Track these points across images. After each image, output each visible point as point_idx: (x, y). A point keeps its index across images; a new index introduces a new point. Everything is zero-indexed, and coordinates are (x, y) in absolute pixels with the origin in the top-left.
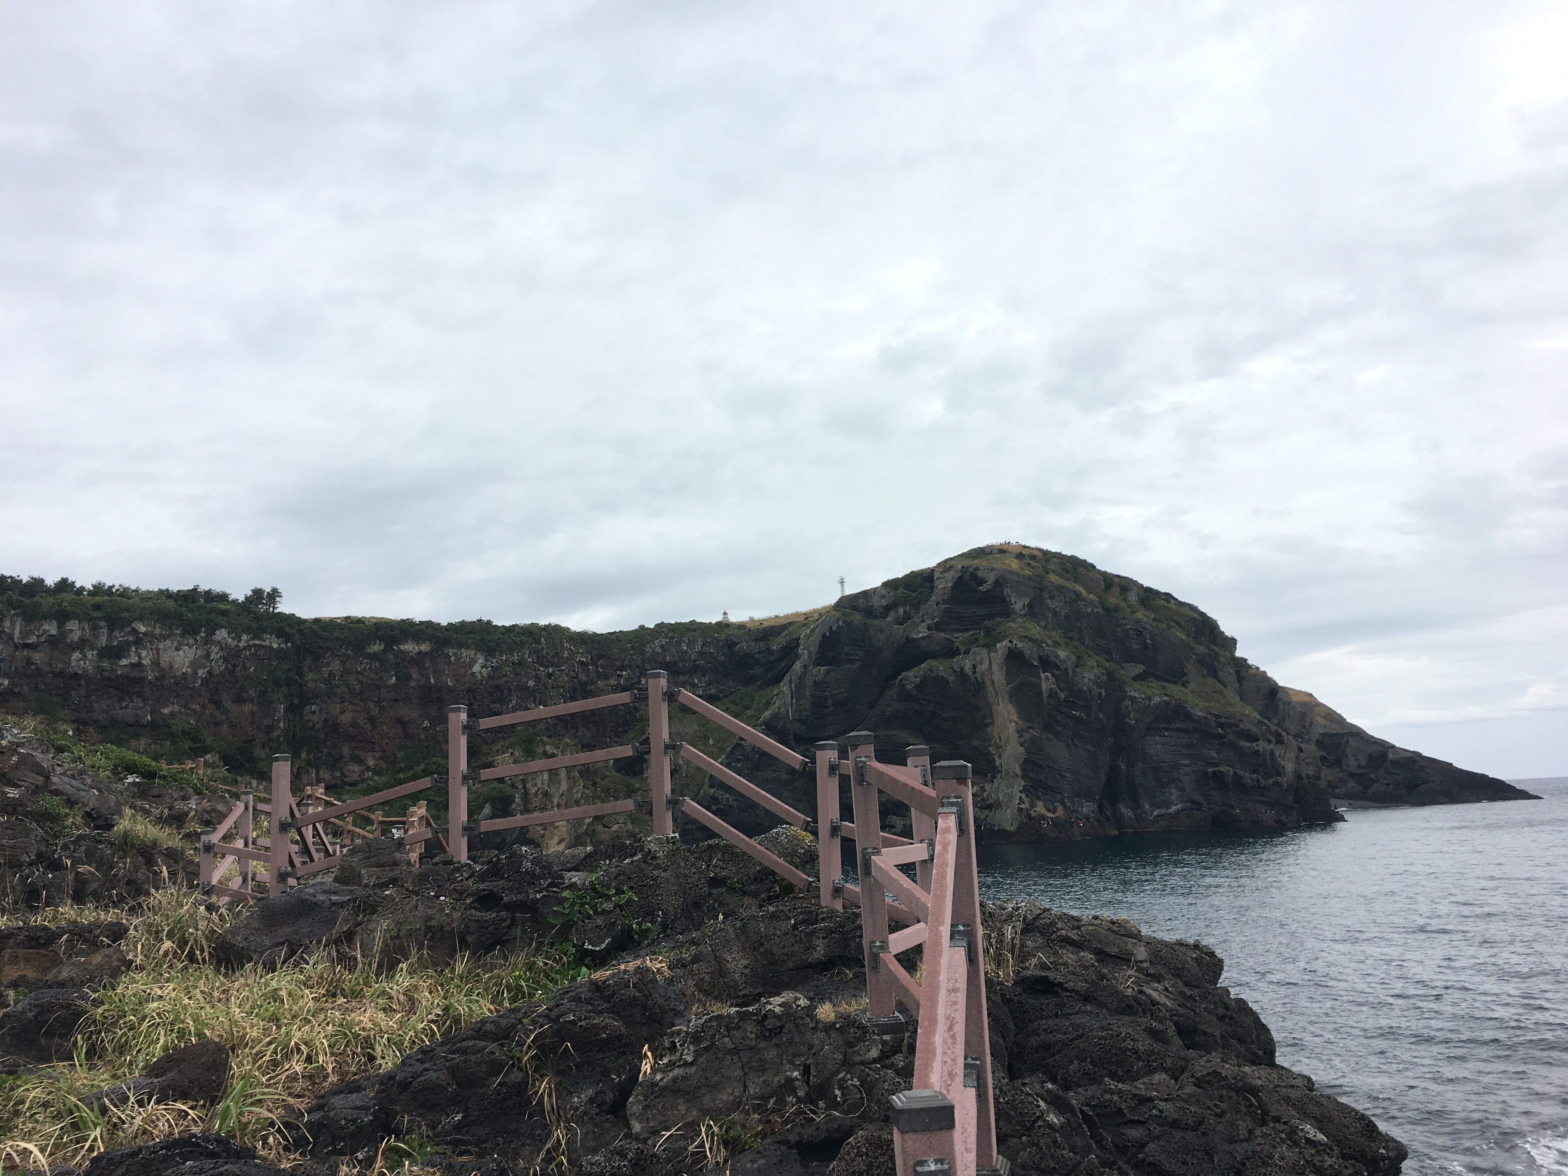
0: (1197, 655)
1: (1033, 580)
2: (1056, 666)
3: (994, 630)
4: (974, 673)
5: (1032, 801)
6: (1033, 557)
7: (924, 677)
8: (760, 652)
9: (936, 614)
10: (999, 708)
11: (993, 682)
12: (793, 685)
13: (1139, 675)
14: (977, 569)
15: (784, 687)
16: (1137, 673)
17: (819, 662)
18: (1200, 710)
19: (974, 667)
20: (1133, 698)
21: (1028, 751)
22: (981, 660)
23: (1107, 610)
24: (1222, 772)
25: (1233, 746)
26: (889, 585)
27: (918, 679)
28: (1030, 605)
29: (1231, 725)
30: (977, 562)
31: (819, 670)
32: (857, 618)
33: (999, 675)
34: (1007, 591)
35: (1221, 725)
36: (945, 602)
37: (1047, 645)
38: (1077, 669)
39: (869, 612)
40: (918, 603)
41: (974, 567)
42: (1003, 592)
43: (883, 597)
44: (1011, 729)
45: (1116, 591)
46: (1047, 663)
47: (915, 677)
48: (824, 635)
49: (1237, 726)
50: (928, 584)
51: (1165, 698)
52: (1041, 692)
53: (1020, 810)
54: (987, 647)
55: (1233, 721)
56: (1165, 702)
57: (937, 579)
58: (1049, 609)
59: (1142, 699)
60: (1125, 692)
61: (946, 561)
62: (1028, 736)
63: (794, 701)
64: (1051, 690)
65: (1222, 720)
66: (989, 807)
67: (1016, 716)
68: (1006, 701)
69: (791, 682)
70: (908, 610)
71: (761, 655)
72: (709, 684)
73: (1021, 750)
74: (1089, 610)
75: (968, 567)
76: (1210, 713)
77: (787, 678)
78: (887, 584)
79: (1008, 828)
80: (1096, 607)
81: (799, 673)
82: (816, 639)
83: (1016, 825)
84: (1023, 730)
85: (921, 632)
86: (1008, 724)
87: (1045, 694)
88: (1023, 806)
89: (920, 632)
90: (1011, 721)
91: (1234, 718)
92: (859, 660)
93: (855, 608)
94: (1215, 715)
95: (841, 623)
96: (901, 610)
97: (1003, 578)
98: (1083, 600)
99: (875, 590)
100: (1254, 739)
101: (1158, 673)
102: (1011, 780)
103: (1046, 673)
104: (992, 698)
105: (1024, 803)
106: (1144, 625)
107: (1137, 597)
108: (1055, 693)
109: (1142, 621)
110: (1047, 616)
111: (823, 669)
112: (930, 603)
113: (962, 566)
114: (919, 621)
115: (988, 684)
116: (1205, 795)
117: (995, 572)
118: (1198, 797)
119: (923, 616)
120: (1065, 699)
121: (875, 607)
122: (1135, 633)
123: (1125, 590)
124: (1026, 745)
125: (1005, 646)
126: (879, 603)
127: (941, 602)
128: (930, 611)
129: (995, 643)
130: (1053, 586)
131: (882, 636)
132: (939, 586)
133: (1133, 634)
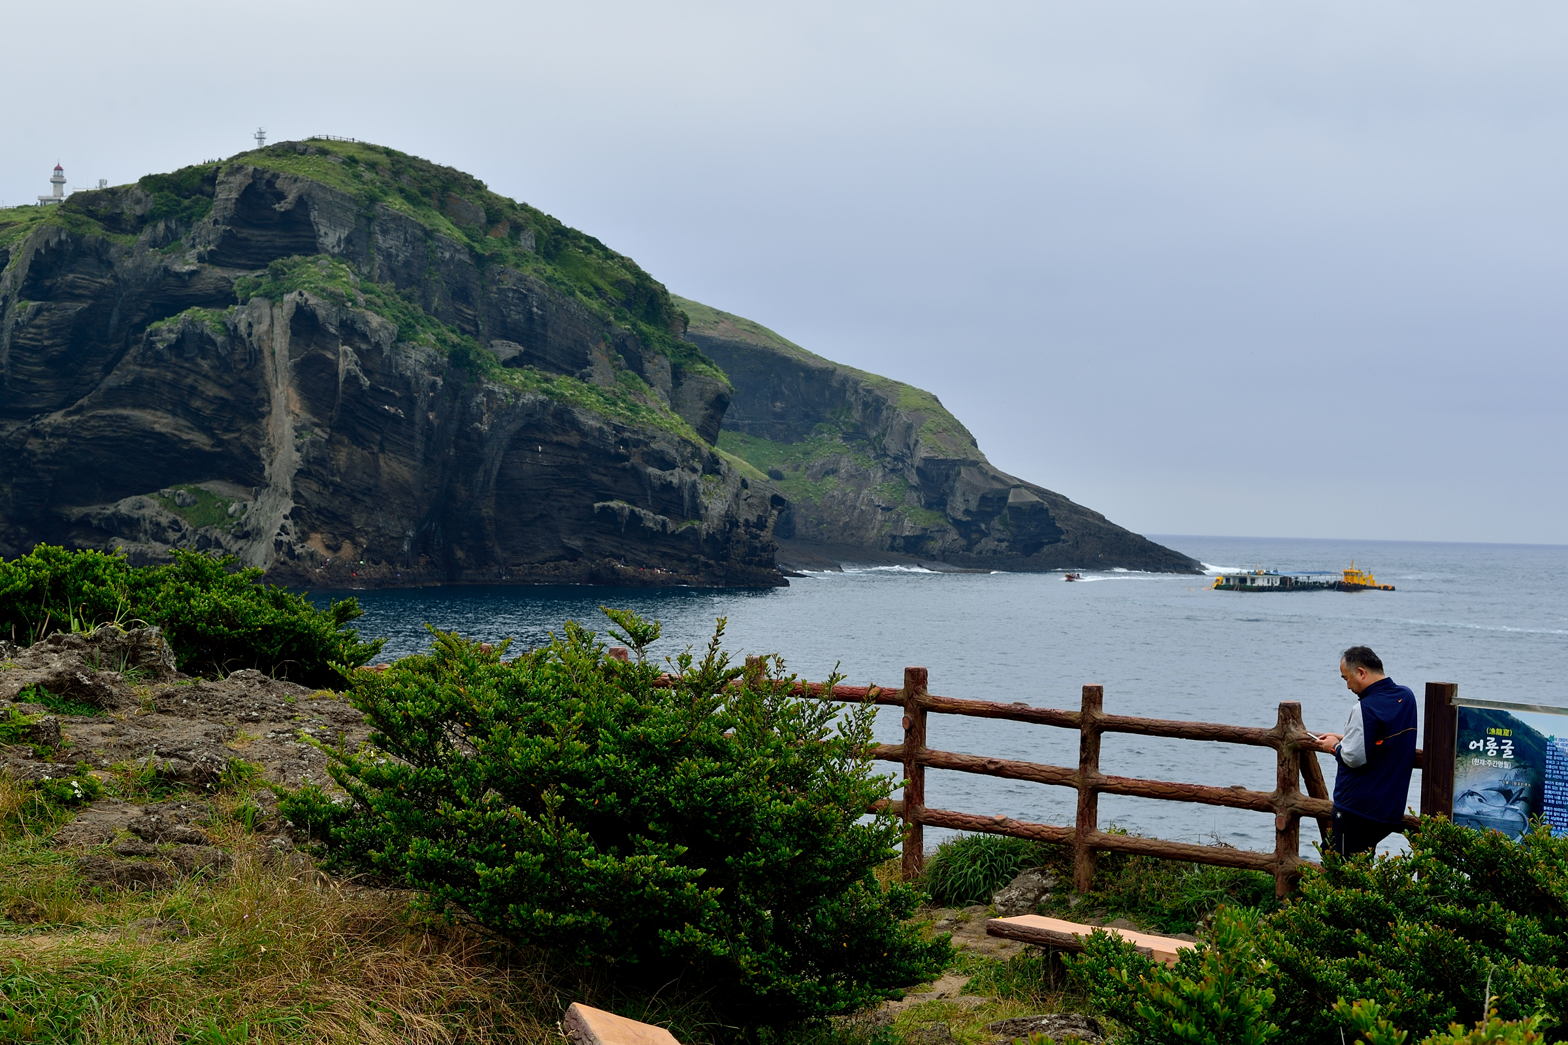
0: (614, 336)
1: (356, 202)
2: (364, 337)
3: (284, 274)
4: (250, 335)
5: (303, 532)
6: (372, 166)
7: (183, 333)
9: (212, 237)
10: (277, 392)
11: (273, 354)
13: (514, 359)
14: (276, 176)
16: (510, 356)
17: (26, 293)
18: (594, 418)
19: (250, 325)
20: (490, 394)
21: (306, 460)
22: (260, 317)
23: (479, 259)
24: (612, 509)
25: (635, 473)
26: (151, 183)
27: (173, 336)
28: (349, 240)
29: (637, 443)
30: (279, 165)
31: (25, 307)
32: (95, 231)
33: (280, 342)
34: (314, 215)
35: (624, 442)
36: (230, 221)
37: (356, 304)
38: (401, 345)
39: (114, 222)
40: (190, 218)
41: (272, 171)
42: (308, 216)
43: (138, 201)
44: (289, 422)
45: (503, 230)
46: (350, 331)
47: (170, 331)
48: (38, 251)
49: (647, 444)
50: (208, 189)
52: (337, 373)
53: (278, 545)
54: (271, 298)
55: (641, 437)
56: (541, 403)
57: (222, 182)
58: (379, 249)
59: (506, 395)
60: (480, 382)
61: (239, 156)
62: (308, 438)
64: (348, 372)
65: (627, 435)
66: (246, 536)
67: (298, 405)
68: (287, 383)
70: (173, 226)
73: (296, 456)
74: (447, 255)
75: (264, 172)
76: (608, 424)
78: (146, 183)
79: (259, 569)
80: (458, 251)
82: (28, 256)
83: (268, 565)
84: (303, 427)
85: (186, 264)
86: (284, 417)
87: (341, 378)
88: (285, 538)
90: (288, 413)
91: (644, 434)
92: (90, 298)
93: (91, 214)
94: (615, 427)
95: (63, 237)
96: (161, 226)
97: (309, 195)
98: (439, 240)
99: (126, 190)
100: (666, 463)
101: (548, 357)
102: (279, 498)
103: (346, 347)
104: (269, 376)
105: (288, 534)
106: (530, 285)
107: (534, 241)
108: (356, 377)
109: (528, 279)
110: (373, 259)
111: (31, 305)
112: (206, 220)
113: (255, 169)
114: (187, 246)
115: (266, 353)
116: (586, 539)
117: (299, 184)
118: (576, 543)
119: (194, 239)
120: (371, 387)
121: (124, 217)
122: (516, 296)
123: (517, 229)
124: (305, 450)
125: (294, 300)
126: (131, 210)
127: (221, 219)
128: (204, 233)
129: (282, 294)
130: (388, 215)
131: (129, 263)
132: (221, 196)
133: (513, 298)
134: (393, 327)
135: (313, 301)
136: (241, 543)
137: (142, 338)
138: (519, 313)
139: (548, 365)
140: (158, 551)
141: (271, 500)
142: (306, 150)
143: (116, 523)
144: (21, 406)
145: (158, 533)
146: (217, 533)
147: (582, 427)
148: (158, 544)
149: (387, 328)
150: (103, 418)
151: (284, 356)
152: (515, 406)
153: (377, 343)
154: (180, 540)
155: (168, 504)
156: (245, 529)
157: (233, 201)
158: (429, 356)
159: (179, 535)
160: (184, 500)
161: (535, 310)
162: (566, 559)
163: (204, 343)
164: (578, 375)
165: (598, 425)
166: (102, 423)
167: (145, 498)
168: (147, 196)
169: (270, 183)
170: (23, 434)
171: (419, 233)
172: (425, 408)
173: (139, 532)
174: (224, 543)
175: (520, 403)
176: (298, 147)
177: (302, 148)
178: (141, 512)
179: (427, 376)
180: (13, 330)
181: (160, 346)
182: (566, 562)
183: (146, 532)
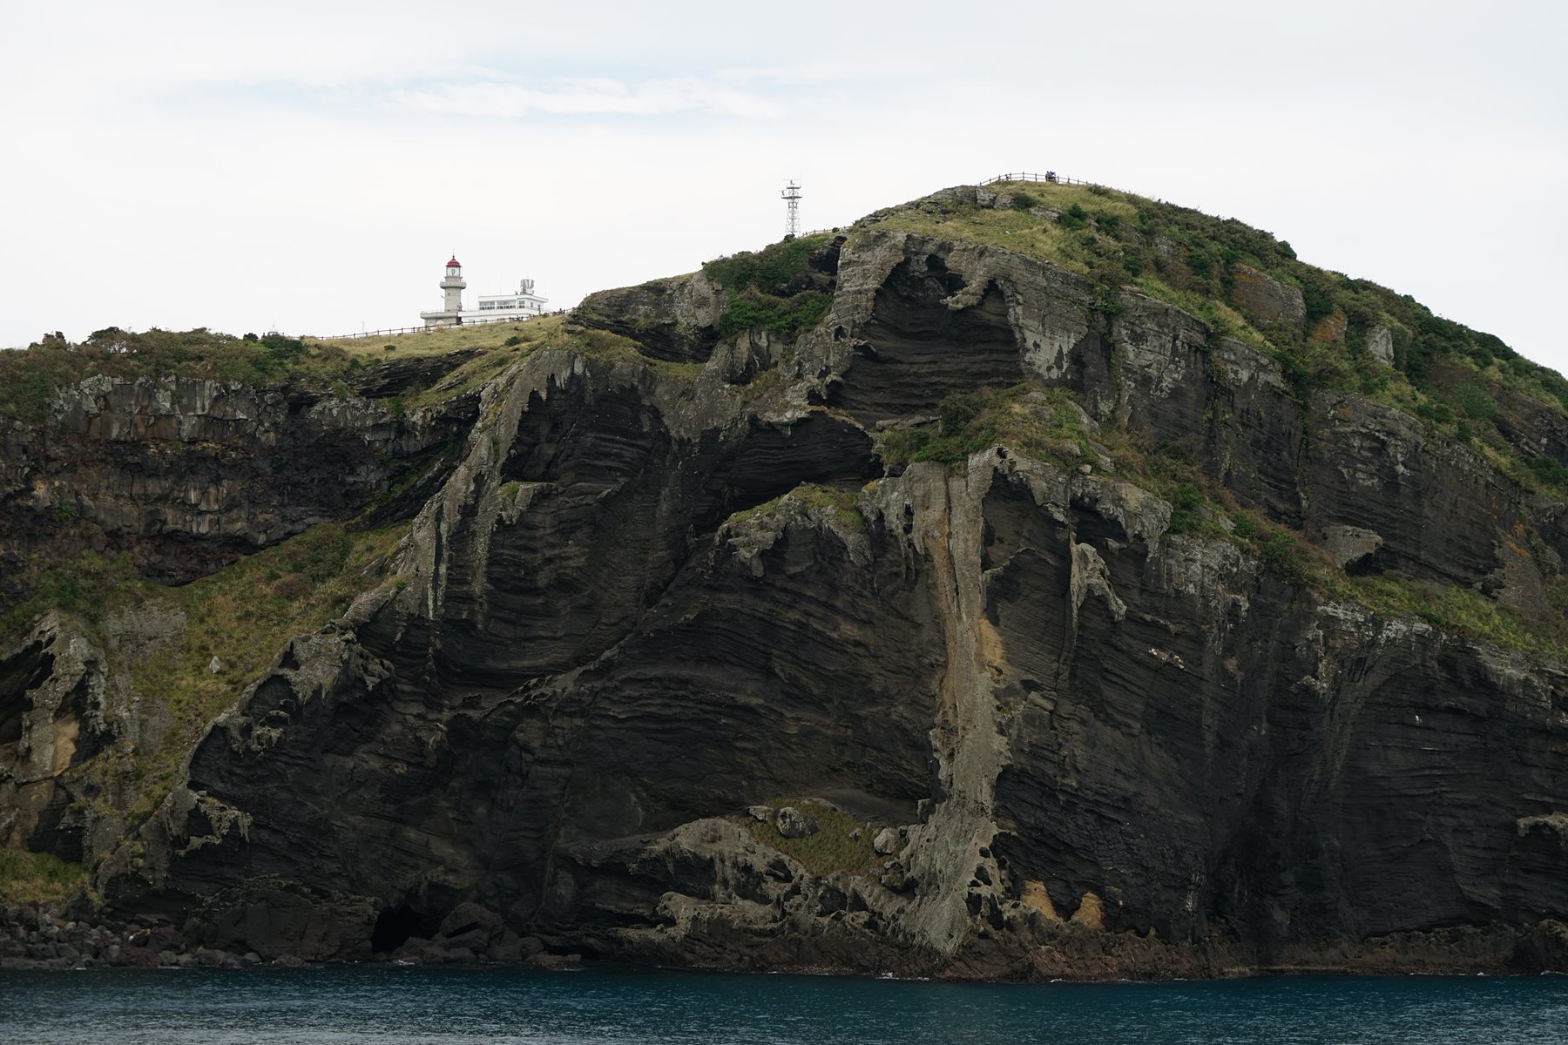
0: (1539, 513)
2: (1113, 527)
3: (970, 417)
5: (1013, 878)
6: (1109, 224)
7: (785, 530)
8: (377, 427)
9: (832, 360)
10: (959, 628)
11: (950, 557)
12: (444, 527)
13: (1367, 558)
14: (946, 247)
15: (421, 532)
16: (1359, 555)
17: (514, 470)
18: (1514, 663)
19: (909, 512)
20: (1329, 622)
21: (1016, 748)
22: (927, 496)
23: (1298, 381)
26: (724, 271)
27: (770, 536)
28: (1077, 358)
30: (950, 228)
31: (515, 493)
32: (625, 355)
33: (965, 543)
34: (1016, 313)
36: (864, 329)
37: (1097, 469)
38: (1176, 538)
39: (661, 342)
40: (792, 328)
41: (939, 240)
42: (1005, 314)
43: (702, 302)
44: (983, 683)
45: (1336, 326)
46: (1090, 519)
47: (763, 526)
48: (534, 396)
50: (823, 277)
51: (1421, 626)
52: (1067, 594)
53: (974, 902)
54: (945, 462)
56: (1420, 636)
57: (850, 263)
58: (1128, 370)
59: (1357, 625)
60: (1311, 602)
61: (875, 217)
63: (443, 569)
64: (1090, 589)
66: (908, 889)
67: (999, 651)
68: (978, 611)
69: (439, 517)
70: (763, 343)
71: (381, 436)
72: (230, 505)
73: (999, 743)
74: (1244, 375)
75: (924, 241)
76: (1540, 673)
77: (430, 507)
78: (714, 270)
79: (939, 946)
80: (1263, 368)
81: (461, 496)
82: (515, 405)
83: (958, 939)
84: (1010, 690)
85: (789, 408)
86: (975, 670)
87: (1076, 601)
88: (984, 891)
89: (786, 406)
90: (983, 665)
93: (621, 328)
94: (1552, 676)
96: (744, 344)
97: (1007, 279)
99: (683, 283)
101: (1423, 555)
102: (968, 819)
103: (1084, 546)
104: (945, 602)
105: (989, 883)
106: (1391, 424)
107: (1391, 346)
108: (1103, 600)
109: (1388, 414)
110: (1119, 388)
111: (525, 489)
112: (820, 329)
113: (909, 237)
114: (788, 376)
115: (939, 559)
116: (1505, 886)
117: (988, 260)
118: (1488, 894)
119: (800, 364)
120: (1129, 617)
121: (680, 329)
122: (1367, 444)
123: (1360, 323)
124: (1014, 732)
125: (988, 463)
126: (689, 317)
127: (848, 329)
128: (818, 352)
129: (965, 454)
130: (1144, 308)
131: (688, 411)
132: (847, 287)
133: (1361, 447)
134: (1165, 508)
135: (1023, 465)
136: (900, 902)
137: (712, 539)
138: (1371, 475)
139: (1424, 569)
140: (750, 916)
141: (955, 823)
142: (993, 200)
143: (671, 867)
144: (505, 666)
145: (749, 883)
146: (856, 882)
147: (1494, 679)
148: (748, 903)
149: (1154, 510)
150: (646, 682)
151: (972, 564)
152: (1373, 643)
153: (1139, 537)
154: (788, 896)
155: (767, 831)
156: (908, 875)
157: (871, 294)
158: (1226, 557)
159: (788, 887)
160: (793, 824)
161: (1401, 469)
162: (1469, 922)
163: (827, 546)
164: (1479, 585)
165: (1522, 676)
166: (645, 692)
167: (722, 822)
168: (717, 292)
169: (935, 262)
170: (509, 714)
171: (1199, 339)
172: (1220, 651)
173: (713, 881)
174: (869, 901)
175: (1382, 639)
176: (981, 195)
177: (987, 197)
178: (716, 847)
179: (1223, 595)
180: (493, 534)
181: (744, 554)
182: (1470, 929)
183: (725, 883)
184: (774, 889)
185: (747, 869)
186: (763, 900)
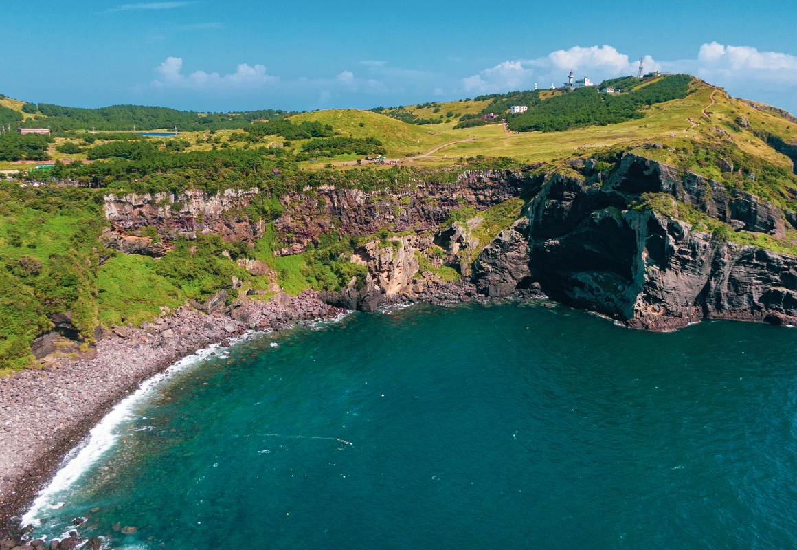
1: (678, 171)
2: (677, 231)
3: (646, 201)
7: (605, 217)
8: (524, 179)
9: (618, 181)
11: (639, 232)
12: (534, 207)
14: (646, 160)
15: (529, 208)
16: (739, 228)
18: (775, 254)
19: (631, 219)
20: (729, 246)
21: (649, 278)
23: (729, 188)
24: (779, 291)
25: (790, 275)
27: (601, 217)
28: (674, 186)
29: (793, 263)
31: (549, 202)
32: (574, 175)
33: (643, 230)
36: (626, 175)
38: (692, 232)
40: (610, 172)
42: (658, 177)
43: (591, 163)
45: (740, 172)
46: (672, 228)
48: (553, 181)
50: (618, 161)
51: (753, 246)
52: (664, 244)
53: (636, 311)
56: (750, 249)
57: (623, 160)
58: (686, 189)
59: (736, 246)
60: (725, 241)
62: (651, 269)
63: (533, 216)
64: (669, 245)
66: (624, 301)
67: (648, 254)
68: (644, 245)
70: (604, 174)
72: (494, 194)
74: (715, 188)
75: (641, 157)
76: (781, 257)
77: (532, 202)
80: (720, 185)
81: (538, 201)
84: (649, 264)
85: (609, 189)
87: (666, 247)
88: (638, 308)
92: (572, 200)
94: (784, 257)
95: (563, 178)
96: (600, 174)
97: (658, 170)
98: (712, 182)
104: (637, 240)
106: (751, 199)
107: (754, 177)
109: (750, 196)
113: (637, 156)
117: (654, 164)
122: (744, 202)
123: (747, 172)
126: (589, 167)
130: (691, 176)
134: (690, 225)
135: (657, 216)
136: (622, 303)
137: (589, 216)
138: (745, 209)
139: (754, 229)
141: (634, 290)
143: (576, 282)
144: (546, 234)
145: (591, 290)
146: (613, 296)
147: (769, 258)
148: (590, 294)
149: (687, 227)
151: (644, 235)
152: (739, 250)
153: (683, 232)
154: (599, 296)
155: (596, 280)
156: (624, 298)
157: (628, 168)
158: (704, 235)
159: (599, 293)
160: (601, 279)
161: (752, 208)
163: (613, 222)
164: (769, 233)
165: (777, 257)
167: (586, 274)
168: (595, 162)
169: (643, 163)
170: (546, 246)
171: (704, 182)
172: (701, 255)
173: (584, 287)
174: (615, 301)
175: (742, 249)
177: (657, 146)
178: (585, 280)
179: (703, 243)
180: (544, 210)
181: (596, 220)
183: (587, 288)
184: (596, 293)
185: (591, 287)
186: (593, 294)
